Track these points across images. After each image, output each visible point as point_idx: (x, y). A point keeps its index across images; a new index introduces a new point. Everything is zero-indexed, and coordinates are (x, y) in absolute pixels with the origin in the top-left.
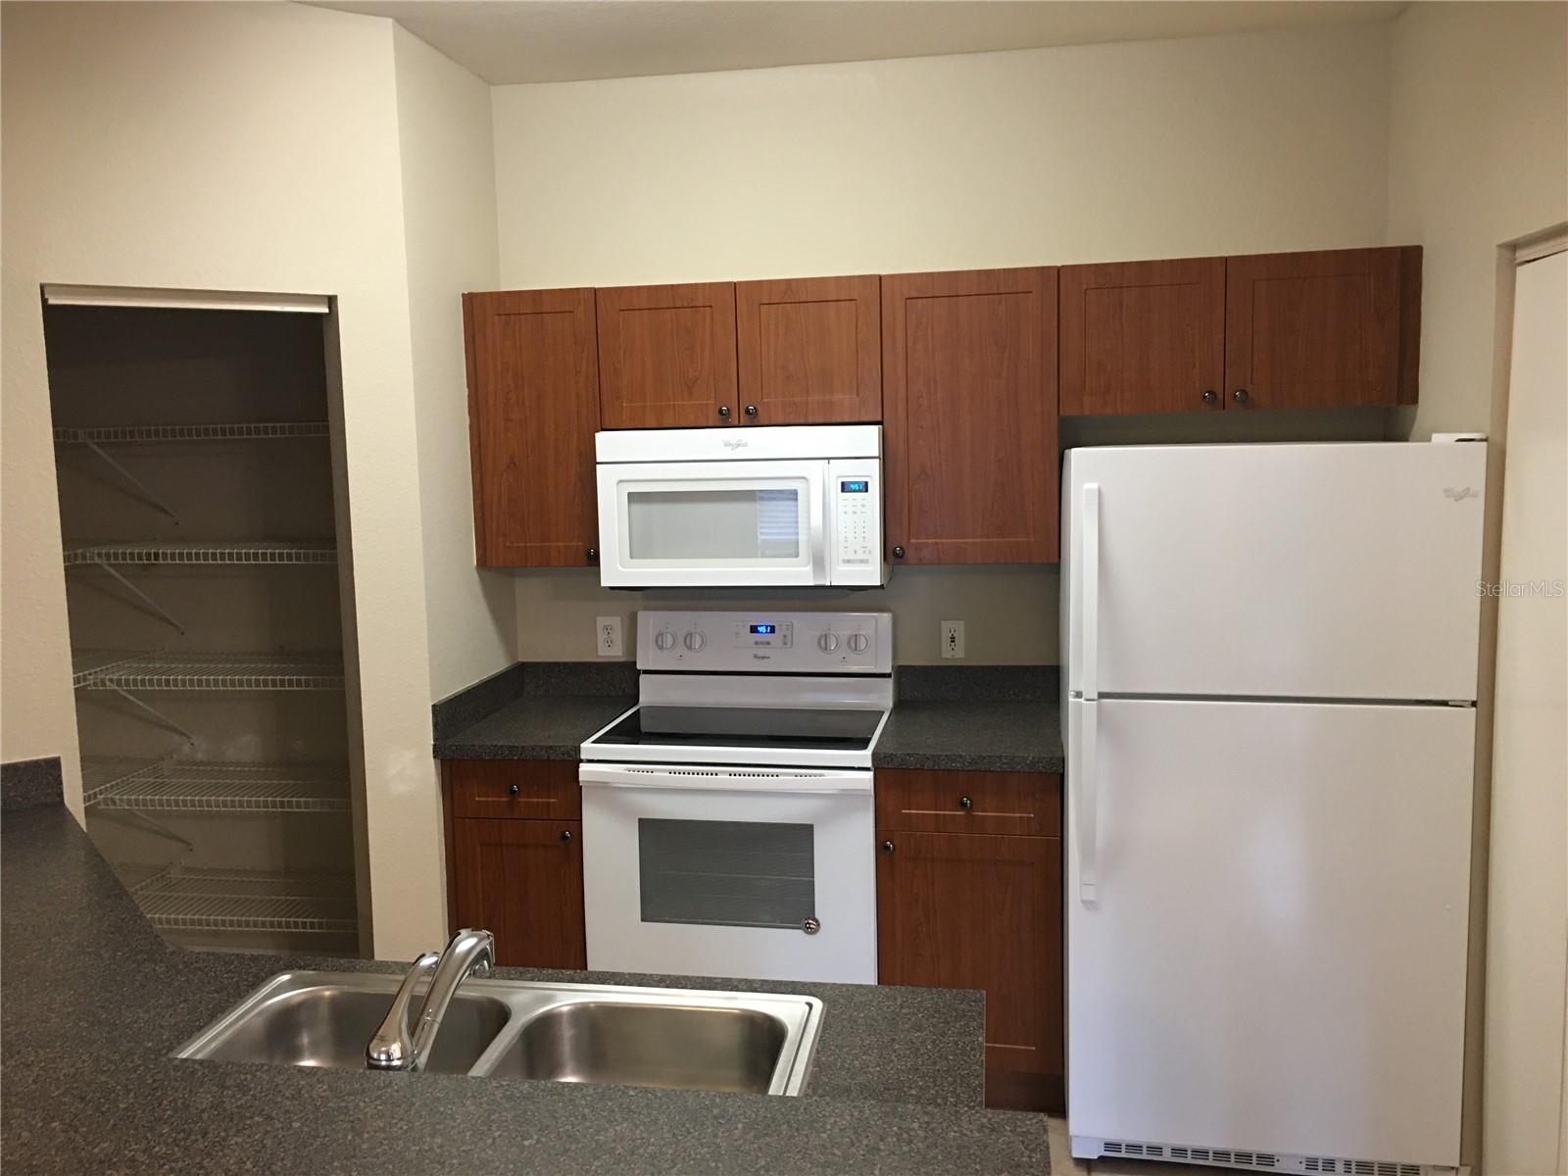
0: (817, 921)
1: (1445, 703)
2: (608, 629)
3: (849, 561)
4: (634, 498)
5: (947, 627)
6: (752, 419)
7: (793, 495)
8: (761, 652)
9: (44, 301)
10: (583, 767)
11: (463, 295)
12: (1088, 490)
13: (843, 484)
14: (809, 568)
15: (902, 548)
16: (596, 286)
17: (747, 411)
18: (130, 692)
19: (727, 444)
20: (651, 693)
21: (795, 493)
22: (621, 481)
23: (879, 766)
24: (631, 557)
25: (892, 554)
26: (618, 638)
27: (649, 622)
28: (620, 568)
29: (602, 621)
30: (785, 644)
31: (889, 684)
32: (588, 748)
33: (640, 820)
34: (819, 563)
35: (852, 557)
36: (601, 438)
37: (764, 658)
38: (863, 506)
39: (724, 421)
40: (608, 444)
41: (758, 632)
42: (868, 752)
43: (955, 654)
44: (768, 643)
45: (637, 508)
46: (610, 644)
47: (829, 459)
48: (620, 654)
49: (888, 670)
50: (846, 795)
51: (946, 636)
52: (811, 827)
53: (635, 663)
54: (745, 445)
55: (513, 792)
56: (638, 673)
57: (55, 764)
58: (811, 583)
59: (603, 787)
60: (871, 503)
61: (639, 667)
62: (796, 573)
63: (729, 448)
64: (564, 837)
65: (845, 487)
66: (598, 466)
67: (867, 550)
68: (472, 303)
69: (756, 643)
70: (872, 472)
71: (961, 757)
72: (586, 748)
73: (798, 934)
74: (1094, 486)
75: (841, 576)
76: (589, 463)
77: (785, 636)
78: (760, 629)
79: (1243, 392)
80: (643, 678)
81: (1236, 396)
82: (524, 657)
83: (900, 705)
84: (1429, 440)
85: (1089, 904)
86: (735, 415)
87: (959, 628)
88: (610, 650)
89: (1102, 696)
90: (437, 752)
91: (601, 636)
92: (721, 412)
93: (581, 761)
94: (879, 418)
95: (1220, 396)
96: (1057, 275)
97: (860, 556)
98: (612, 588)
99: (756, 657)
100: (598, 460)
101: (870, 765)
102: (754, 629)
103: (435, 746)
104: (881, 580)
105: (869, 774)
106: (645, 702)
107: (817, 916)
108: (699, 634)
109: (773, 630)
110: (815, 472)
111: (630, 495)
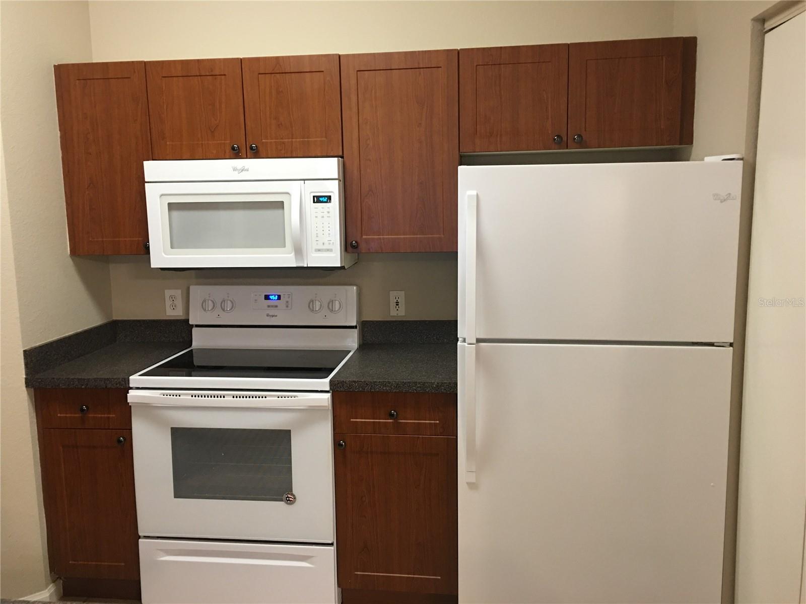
0: (294, 496)
1: (711, 344)
2: (171, 297)
3: (319, 250)
4: (172, 207)
5: (393, 294)
6: (256, 153)
7: (280, 205)
8: (272, 312)
10: (132, 393)
11: (55, 66)
12: (470, 196)
13: (314, 197)
14: (292, 255)
15: (356, 242)
16: (145, 60)
17: (251, 148)
19: (235, 169)
20: (200, 340)
21: (282, 203)
22: (162, 195)
23: (335, 389)
24: (172, 247)
25: (349, 245)
26: (180, 304)
27: (198, 292)
28: (163, 254)
29: (168, 293)
30: (287, 306)
31: (355, 333)
32: (135, 379)
33: (172, 429)
34: (299, 251)
35: (321, 247)
36: (147, 165)
37: (273, 316)
38: (328, 212)
39: (236, 154)
40: (152, 169)
41: (270, 299)
42: (327, 380)
43: (398, 313)
44: (276, 306)
45: (175, 214)
46: (174, 307)
47: (304, 180)
48: (181, 314)
49: (354, 324)
50: (313, 411)
51: (393, 302)
52: (289, 431)
53: (188, 320)
54: (247, 170)
55: (82, 410)
56: (192, 326)
58: (295, 265)
59: (146, 407)
60: (334, 209)
61: (191, 323)
63: (237, 172)
64: (119, 441)
65: (317, 199)
66: (146, 184)
67: (331, 242)
68: (62, 72)
69: (269, 306)
70: (333, 189)
71: (389, 383)
72: (134, 379)
73: (281, 505)
74: (474, 193)
75: (315, 260)
76: (142, 182)
77: (287, 302)
78: (271, 297)
79: (579, 136)
80: (194, 330)
81: (575, 139)
82: (117, 316)
83: (364, 346)
84: (703, 160)
85: (472, 486)
86: (244, 151)
87: (401, 296)
88: (173, 312)
89: (479, 341)
90: (28, 383)
91: (168, 303)
92: (233, 148)
93: (131, 388)
94: (340, 154)
95: (565, 139)
96: (458, 55)
97: (326, 247)
98: (160, 268)
99: (268, 315)
100: (146, 180)
101: (328, 389)
102: (267, 297)
103: (26, 379)
104: (341, 263)
105: (328, 396)
106: (195, 344)
107: (294, 492)
108: (230, 301)
109: (279, 297)
110: (294, 188)
111: (169, 204)
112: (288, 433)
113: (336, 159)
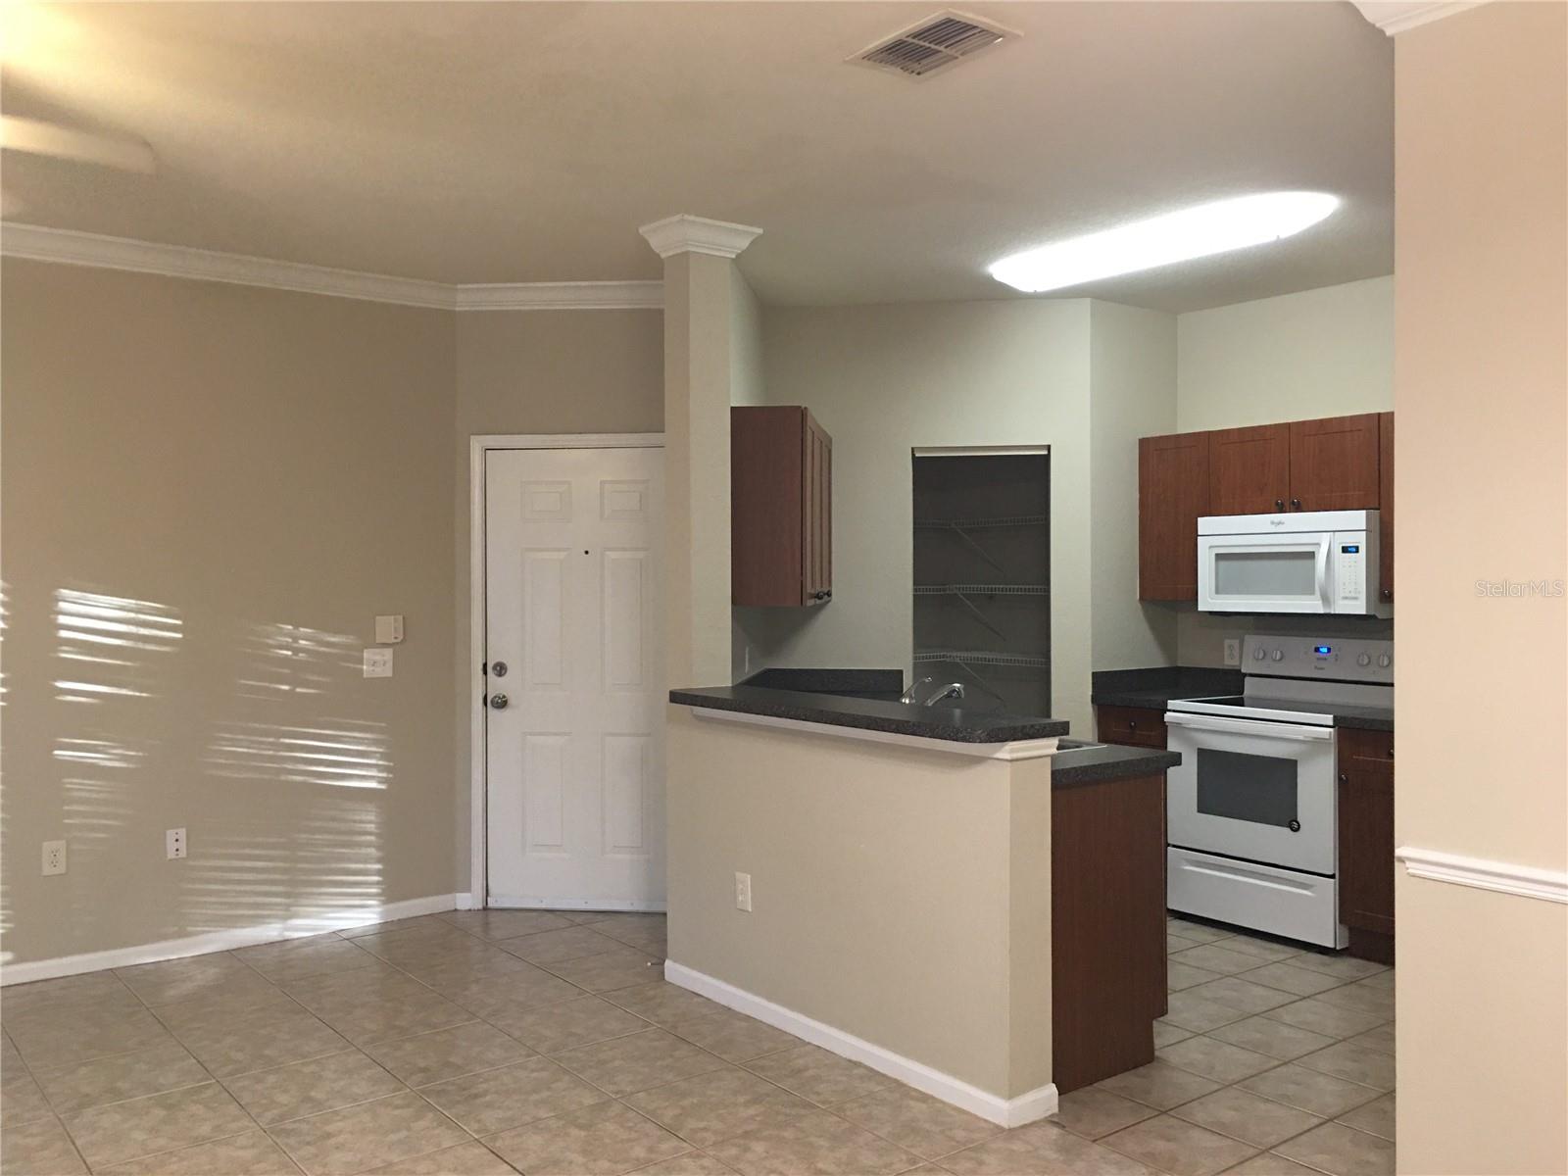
0: (1298, 823)
2: (1230, 646)
3: (1346, 598)
4: (1219, 557)
6: (1298, 508)
7: (1309, 555)
8: (1322, 664)
9: (913, 455)
10: (1168, 714)
11: (1140, 439)
13: (1343, 548)
16: (1210, 430)
17: (1293, 503)
18: (966, 664)
19: (1273, 523)
20: (1250, 687)
21: (1311, 553)
22: (1210, 547)
23: (1338, 723)
24: (1216, 593)
25: (1383, 596)
26: (1236, 653)
27: (1253, 642)
28: (1209, 600)
29: (1227, 642)
30: (1337, 660)
32: (1174, 703)
33: (1199, 749)
34: (1326, 599)
35: (1347, 595)
36: (1200, 520)
37: (1321, 669)
38: (1355, 562)
39: (1281, 510)
40: (1205, 524)
42: (1329, 716)
44: (1326, 659)
45: (1223, 564)
46: (1232, 656)
47: (1334, 531)
48: (1236, 663)
50: (1317, 742)
53: (1241, 670)
54: (1283, 523)
55: (1130, 726)
56: (1245, 675)
57: (901, 672)
58: (1322, 612)
59: (1179, 727)
60: (1361, 559)
61: (1244, 672)
62: (1309, 604)
63: (1273, 526)
65: (1345, 550)
66: (1198, 538)
67: (1357, 591)
68: (1145, 444)
69: (1318, 659)
70: (1360, 540)
72: (1171, 703)
73: (1287, 830)
75: (1342, 607)
76: (1194, 535)
77: (1337, 655)
78: (1321, 650)
80: (1247, 680)
82: (1183, 664)
86: (1288, 506)
88: (1229, 662)
90: (1094, 699)
91: (1227, 652)
92: (1277, 504)
93: (1169, 711)
94: (1377, 506)
97: (1353, 595)
98: (1211, 613)
99: (1316, 667)
100: (1199, 534)
101: (1331, 724)
102: (1317, 650)
103: (1092, 696)
104: (1367, 611)
105: (1331, 730)
106: (1246, 692)
107: (1298, 820)
108: (1281, 652)
109: (1329, 650)
110: (1324, 540)
111: (1217, 555)
112: (1296, 761)
113: (1364, 512)
